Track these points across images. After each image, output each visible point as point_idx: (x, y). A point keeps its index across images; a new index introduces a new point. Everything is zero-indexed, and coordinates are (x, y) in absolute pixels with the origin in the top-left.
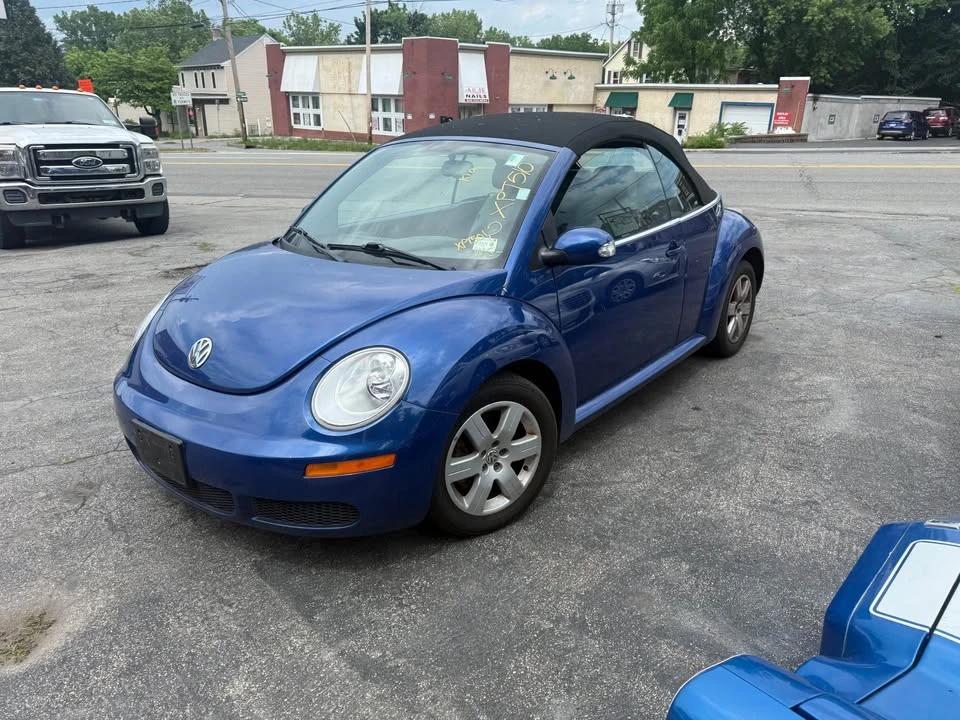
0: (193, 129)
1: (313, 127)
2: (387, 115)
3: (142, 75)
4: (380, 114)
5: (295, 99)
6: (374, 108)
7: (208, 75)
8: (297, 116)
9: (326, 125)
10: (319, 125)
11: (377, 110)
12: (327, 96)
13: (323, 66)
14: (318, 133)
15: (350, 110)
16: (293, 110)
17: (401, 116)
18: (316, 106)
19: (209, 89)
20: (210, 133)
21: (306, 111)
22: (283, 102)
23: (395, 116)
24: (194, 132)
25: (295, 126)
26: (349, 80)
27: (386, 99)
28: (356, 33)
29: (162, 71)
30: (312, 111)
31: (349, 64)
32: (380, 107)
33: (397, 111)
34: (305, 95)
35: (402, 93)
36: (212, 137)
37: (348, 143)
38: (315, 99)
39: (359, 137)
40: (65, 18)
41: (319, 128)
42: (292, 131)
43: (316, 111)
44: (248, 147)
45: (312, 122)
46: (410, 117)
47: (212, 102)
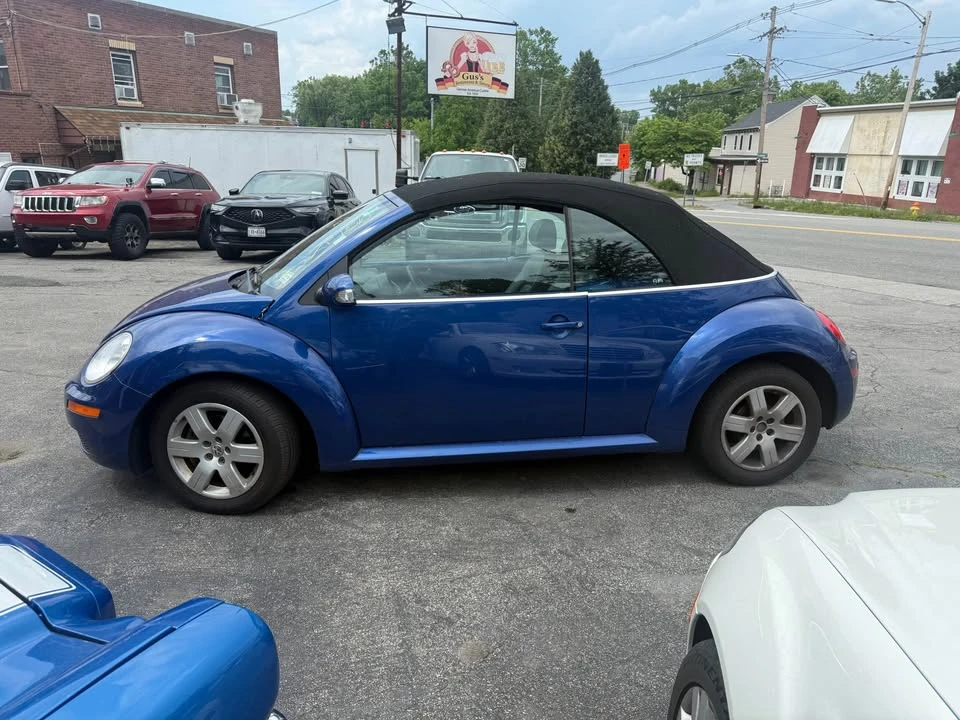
0: (718, 188)
1: (832, 190)
2: (919, 178)
3: (686, 139)
4: (912, 178)
5: (820, 160)
6: (905, 171)
7: (747, 137)
8: (818, 177)
9: (845, 189)
10: (839, 187)
11: (909, 173)
12: (855, 158)
13: (858, 127)
14: (836, 196)
15: (877, 172)
16: (815, 172)
17: (937, 180)
18: (841, 167)
19: (745, 151)
20: (732, 193)
21: (828, 173)
22: (806, 163)
23: (930, 180)
24: (719, 191)
25: (813, 188)
26: (884, 141)
27: (922, 162)
28: (935, 88)
29: (705, 135)
30: (835, 173)
31: (888, 122)
32: (914, 169)
33: (933, 174)
34: (830, 157)
35: (944, 154)
36: (733, 196)
37: (858, 207)
38: (841, 161)
39: (874, 201)
40: (659, 91)
41: (838, 191)
42: (809, 193)
43: (839, 173)
44: (756, 207)
45: (832, 184)
46: (947, 181)
47: (740, 163)
